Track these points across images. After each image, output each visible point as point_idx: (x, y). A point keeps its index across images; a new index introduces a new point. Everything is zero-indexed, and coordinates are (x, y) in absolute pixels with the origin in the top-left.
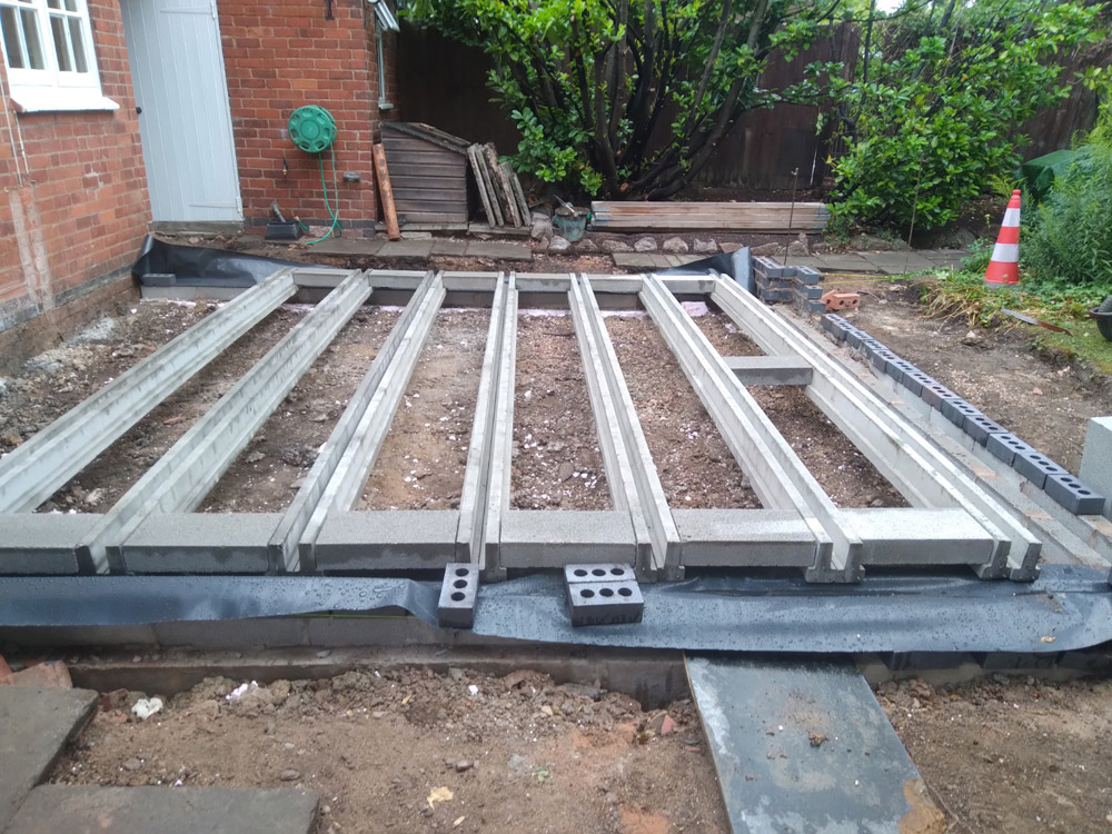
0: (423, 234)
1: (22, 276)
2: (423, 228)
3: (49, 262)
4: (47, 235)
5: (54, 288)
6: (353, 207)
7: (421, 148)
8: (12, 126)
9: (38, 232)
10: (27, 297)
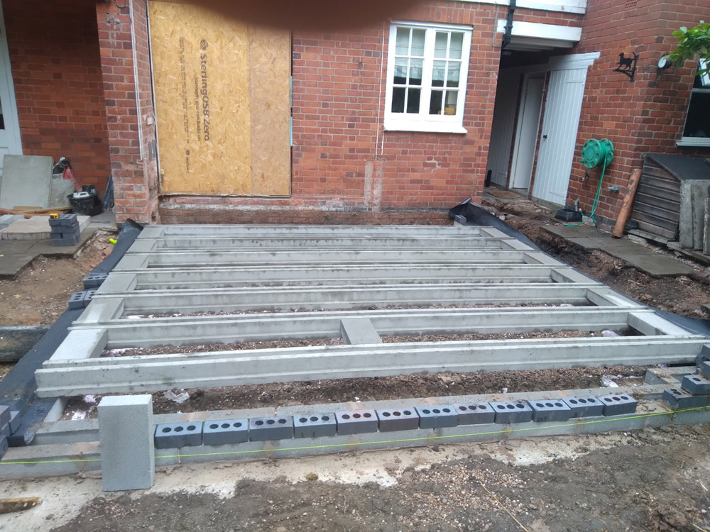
0: (640, 239)
1: (362, 194)
2: (641, 235)
3: (383, 193)
4: (384, 182)
5: (382, 204)
6: (611, 210)
7: (663, 176)
8: (379, 135)
9: (380, 180)
10: (362, 203)
